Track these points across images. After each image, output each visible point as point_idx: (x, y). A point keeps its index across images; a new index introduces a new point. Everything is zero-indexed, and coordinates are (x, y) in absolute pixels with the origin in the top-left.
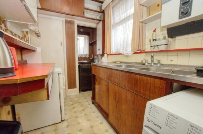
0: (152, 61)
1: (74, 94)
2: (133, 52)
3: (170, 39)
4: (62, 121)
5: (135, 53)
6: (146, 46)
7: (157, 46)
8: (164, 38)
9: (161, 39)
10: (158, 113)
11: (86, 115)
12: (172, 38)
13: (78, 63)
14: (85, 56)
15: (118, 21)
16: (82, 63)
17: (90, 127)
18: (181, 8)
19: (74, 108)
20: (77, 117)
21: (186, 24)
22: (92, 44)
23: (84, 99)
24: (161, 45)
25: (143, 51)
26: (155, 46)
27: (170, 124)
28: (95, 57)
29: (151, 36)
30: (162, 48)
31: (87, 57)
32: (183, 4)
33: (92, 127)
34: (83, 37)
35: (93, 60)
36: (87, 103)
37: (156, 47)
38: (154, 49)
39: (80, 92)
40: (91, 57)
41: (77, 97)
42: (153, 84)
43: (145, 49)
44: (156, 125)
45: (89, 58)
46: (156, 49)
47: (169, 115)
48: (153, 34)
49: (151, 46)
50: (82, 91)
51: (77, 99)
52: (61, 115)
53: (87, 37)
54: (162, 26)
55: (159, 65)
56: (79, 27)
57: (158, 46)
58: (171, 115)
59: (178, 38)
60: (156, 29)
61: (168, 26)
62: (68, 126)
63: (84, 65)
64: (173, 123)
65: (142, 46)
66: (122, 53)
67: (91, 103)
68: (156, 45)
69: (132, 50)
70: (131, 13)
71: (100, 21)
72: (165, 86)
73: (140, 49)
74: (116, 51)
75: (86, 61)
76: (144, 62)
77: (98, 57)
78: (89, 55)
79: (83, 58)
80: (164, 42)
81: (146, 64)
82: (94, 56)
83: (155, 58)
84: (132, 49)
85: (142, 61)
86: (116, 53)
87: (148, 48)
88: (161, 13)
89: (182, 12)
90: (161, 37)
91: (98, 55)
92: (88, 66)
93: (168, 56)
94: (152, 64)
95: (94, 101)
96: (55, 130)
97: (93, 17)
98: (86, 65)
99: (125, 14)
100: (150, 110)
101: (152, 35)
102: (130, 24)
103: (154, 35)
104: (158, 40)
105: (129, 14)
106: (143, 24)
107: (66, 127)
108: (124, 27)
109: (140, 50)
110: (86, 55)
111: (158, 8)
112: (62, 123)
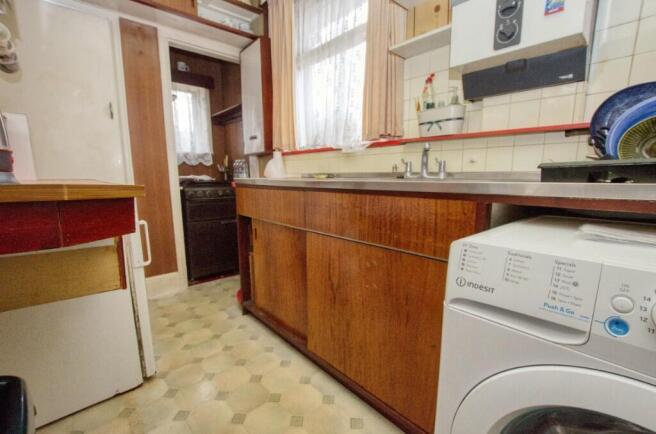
0: (425, 164)
1: (170, 292)
2: (369, 143)
3: (469, 106)
4: (147, 379)
5: (373, 146)
6: (406, 124)
7: (437, 122)
8: (455, 102)
9: (446, 104)
10: (484, 259)
11: (227, 348)
12: (472, 101)
13: (178, 183)
14: (201, 161)
15: (316, 46)
16: (192, 183)
17: (251, 381)
18: (498, 21)
19: (180, 335)
20: (199, 360)
21: (507, 65)
22: (224, 120)
23: (212, 302)
24: (447, 120)
25: (396, 139)
26: (431, 123)
27: (514, 274)
28: (237, 163)
29: (421, 94)
30: (451, 128)
31: (205, 163)
32: (504, 12)
33: (257, 379)
34: (189, 91)
35: (228, 173)
36: (224, 316)
37: (435, 125)
38: (429, 130)
39: (189, 285)
40: (222, 164)
41: (185, 302)
42: (442, 215)
43: (403, 132)
44: (481, 287)
45: (214, 167)
46: (435, 131)
47: (510, 256)
48: (426, 88)
49: (421, 124)
50: (196, 279)
51: (184, 307)
52: (142, 358)
53: (203, 92)
54: (452, 66)
55: (442, 176)
56: (176, 53)
57: (441, 124)
58: (516, 255)
59: (488, 101)
60: (433, 75)
61: (466, 66)
62: (171, 393)
63: (200, 190)
64: (520, 270)
65: (396, 125)
66: (334, 147)
67: (239, 313)
68: (434, 120)
69: (366, 136)
70: (357, 24)
71: (254, 38)
72: (474, 215)
73: (389, 132)
74: (311, 143)
75: (205, 178)
76: (401, 169)
77: (247, 162)
78: (214, 157)
79: (192, 166)
80: (453, 111)
81: (408, 174)
82: (231, 162)
83: (432, 156)
84: (364, 134)
85: (396, 168)
86: (312, 148)
87: (410, 130)
88: (450, 30)
89: (501, 33)
90: (447, 98)
91: (247, 157)
92: (216, 193)
93: (463, 150)
94: (425, 175)
95: (247, 303)
96: (128, 412)
97: (228, 22)
98: (208, 190)
99: (340, 26)
100: (463, 257)
101: (424, 92)
102: (356, 57)
103: (429, 90)
104: (439, 106)
105: (351, 27)
106: (397, 58)
107: (165, 396)
108: (336, 67)
109: (389, 135)
110: (203, 156)
111: (437, 16)
112: (147, 386)
